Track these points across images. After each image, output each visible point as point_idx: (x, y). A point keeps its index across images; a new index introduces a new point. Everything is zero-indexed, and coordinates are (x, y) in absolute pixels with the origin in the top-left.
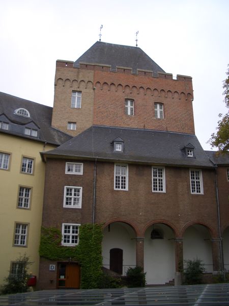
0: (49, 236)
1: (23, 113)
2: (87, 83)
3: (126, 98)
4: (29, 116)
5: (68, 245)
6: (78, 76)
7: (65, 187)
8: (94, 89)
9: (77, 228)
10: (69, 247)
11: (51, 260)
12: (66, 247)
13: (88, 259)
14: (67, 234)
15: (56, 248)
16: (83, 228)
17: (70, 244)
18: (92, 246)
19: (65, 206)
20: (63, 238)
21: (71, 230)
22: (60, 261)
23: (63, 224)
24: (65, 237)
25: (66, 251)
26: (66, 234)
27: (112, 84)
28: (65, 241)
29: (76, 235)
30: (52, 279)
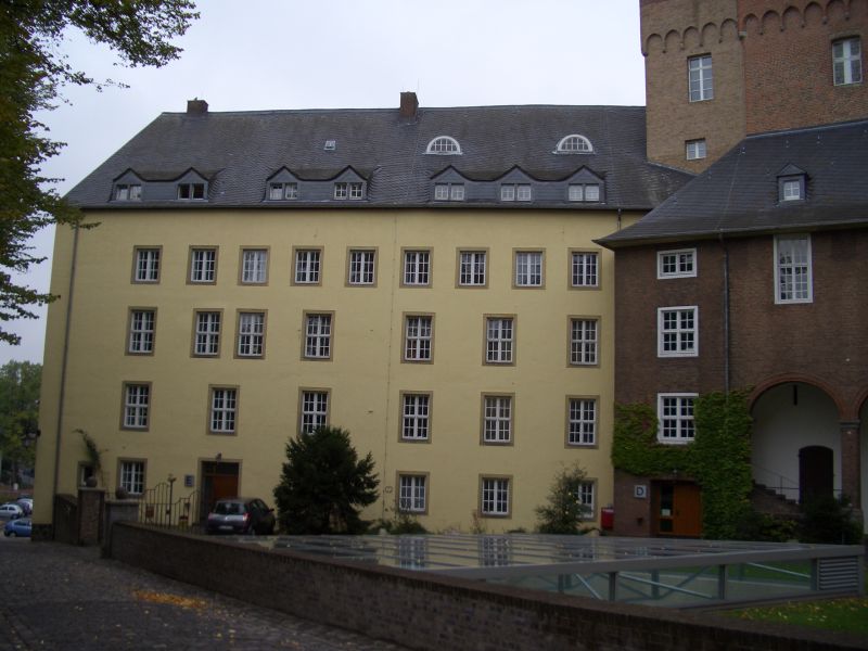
0: (629, 423)
1: (575, 147)
2: (722, 26)
3: (833, 36)
4: (591, 149)
5: (671, 443)
6: (695, 16)
7: (660, 309)
8: (741, 38)
9: (691, 401)
10: (675, 446)
11: (636, 475)
12: (668, 446)
13: (716, 472)
14: (670, 417)
15: (646, 449)
16: (703, 402)
17: (678, 440)
18: (725, 444)
19: (661, 353)
20: (661, 427)
21: (679, 407)
22: (657, 477)
23: (660, 395)
24: (666, 423)
25: (665, 455)
26: (667, 417)
27: (790, 9)
28: (666, 434)
29: (691, 417)
30: (640, 517)
